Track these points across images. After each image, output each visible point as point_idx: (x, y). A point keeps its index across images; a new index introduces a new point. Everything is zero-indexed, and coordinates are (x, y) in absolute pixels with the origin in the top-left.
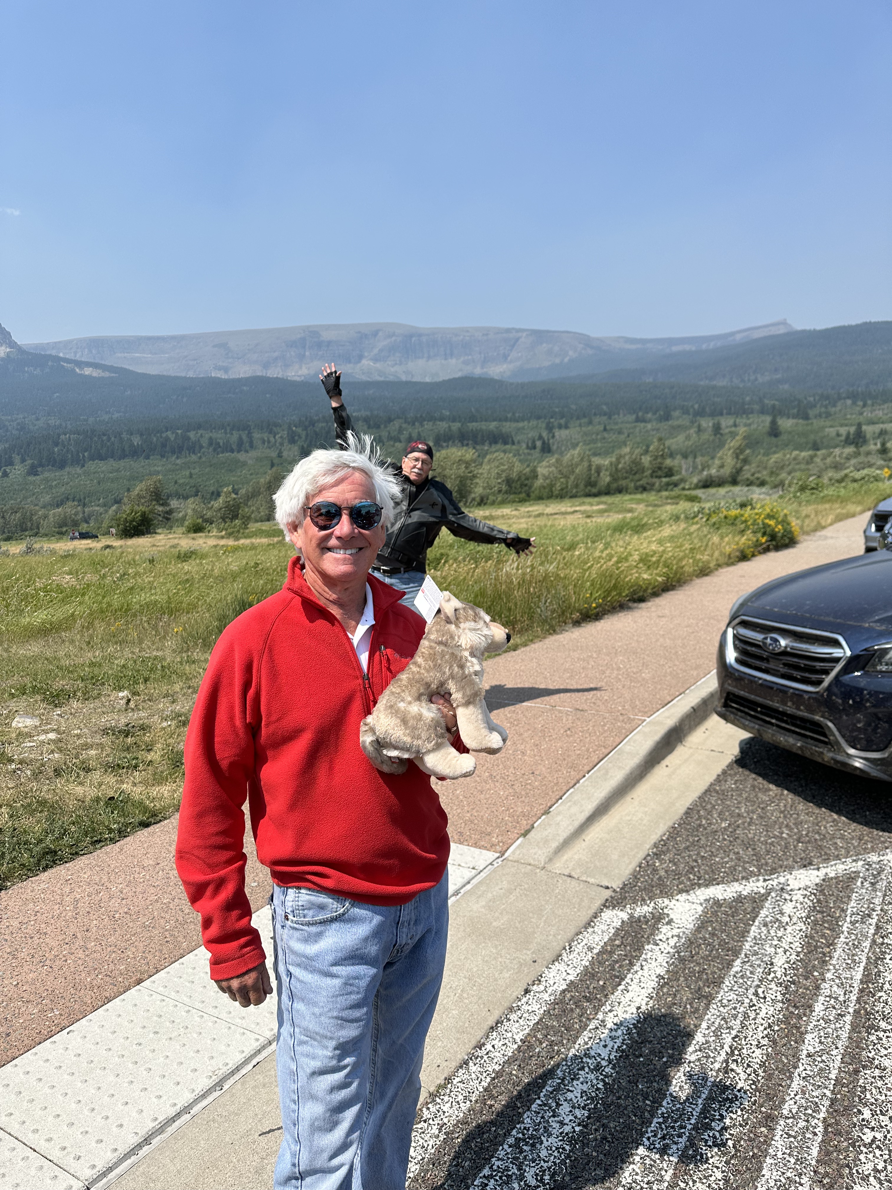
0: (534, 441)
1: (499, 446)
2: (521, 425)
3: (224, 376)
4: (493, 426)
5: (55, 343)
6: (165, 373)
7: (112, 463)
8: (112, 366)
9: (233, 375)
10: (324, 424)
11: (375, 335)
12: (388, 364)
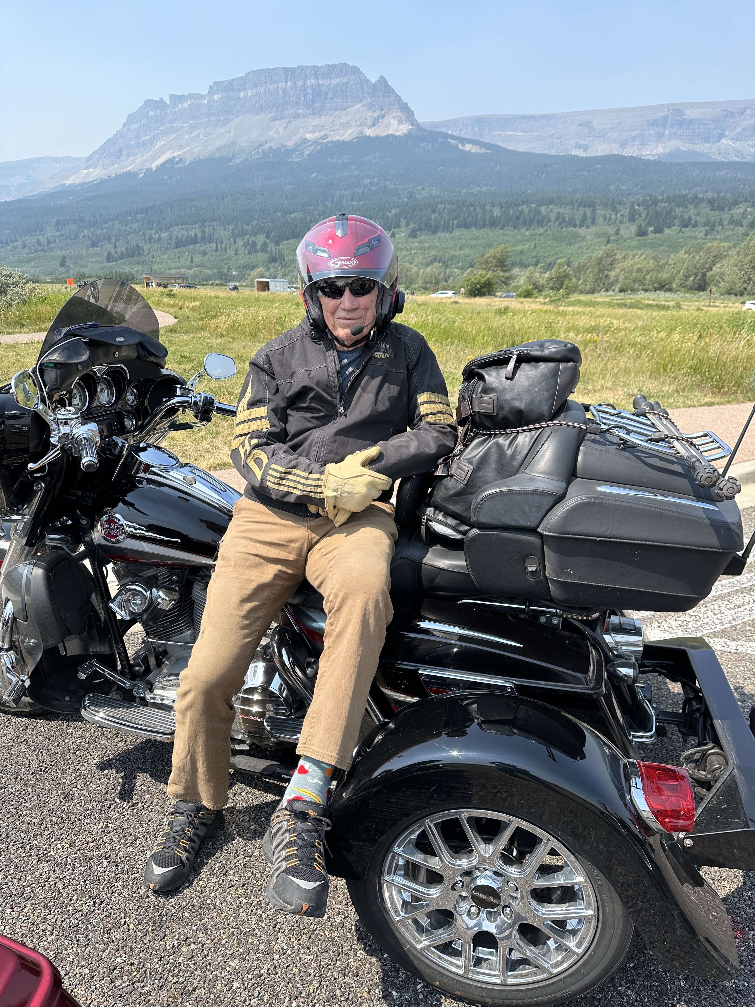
3: (582, 154)
5: (447, 121)
6: (531, 151)
7: (474, 231)
8: (488, 143)
9: (590, 154)
10: (666, 204)
11: (742, 113)
12: (749, 145)
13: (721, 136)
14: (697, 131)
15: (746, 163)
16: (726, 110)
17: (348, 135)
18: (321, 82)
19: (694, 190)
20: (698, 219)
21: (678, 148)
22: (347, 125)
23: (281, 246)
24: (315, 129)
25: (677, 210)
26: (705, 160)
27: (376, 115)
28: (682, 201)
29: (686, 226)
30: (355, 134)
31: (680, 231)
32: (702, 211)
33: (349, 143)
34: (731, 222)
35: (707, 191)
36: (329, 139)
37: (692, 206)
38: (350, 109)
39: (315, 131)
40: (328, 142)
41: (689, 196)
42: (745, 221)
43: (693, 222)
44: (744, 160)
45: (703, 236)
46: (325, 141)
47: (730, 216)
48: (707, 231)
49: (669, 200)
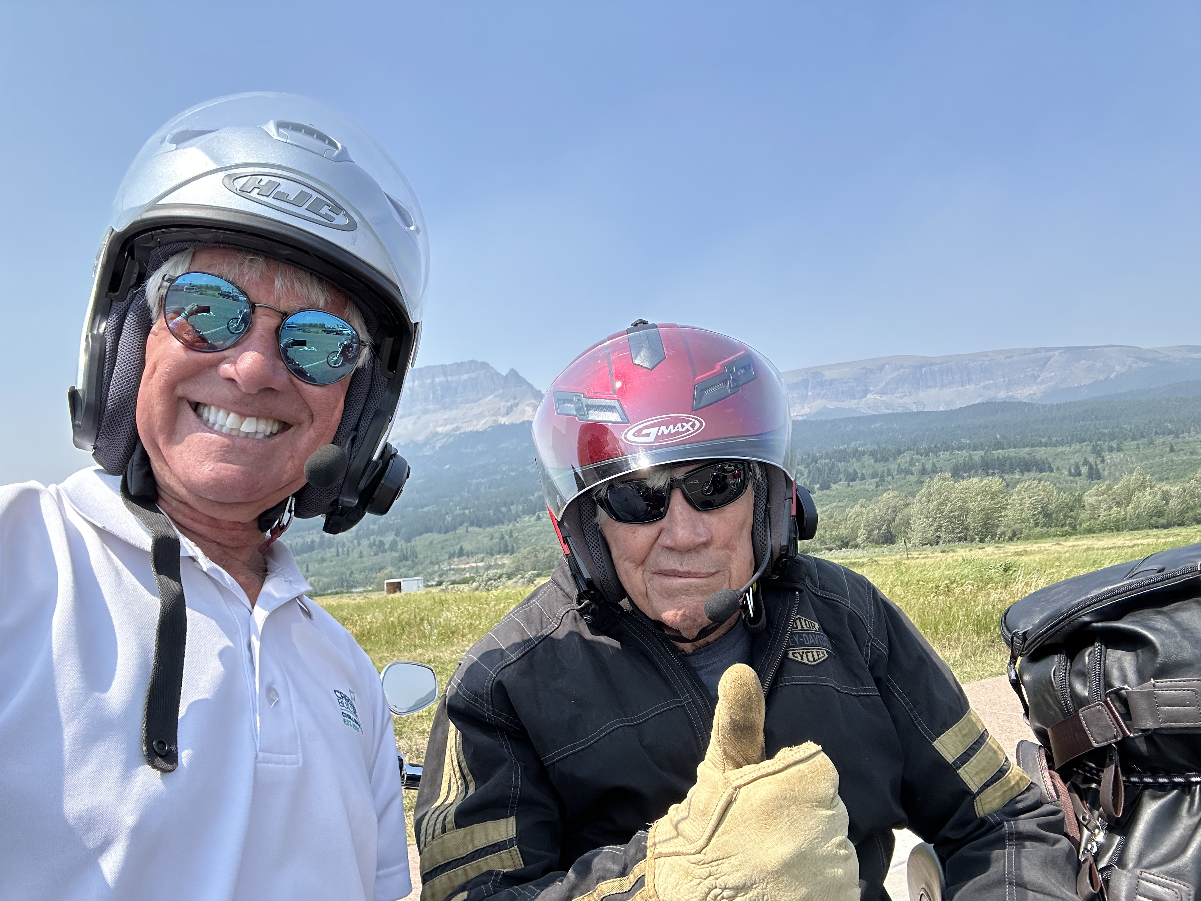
0: (1077, 467)
1: (1032, 474)
2: (1060, 449)
4: (1024, 452)
10: (827, 461)
11: (881, 368)
12: (896, 397)
13: (866, 392)
14: (840, 389)
15: (898, 414)
16: (864, 368)
17: (481, 425)
18: (450, 378)
19: (852, 445)
20: (864, 472)
21: (825, 407)
22: (480, 416)
23: (413, 543)
24: (446, 422)
25: (839, 465)
26: (858, 415)
27: (509, 404)
28: (843, 456)
29: (853, 480)
30: (490, 423)
31: (849, 485)
32: (866, 464)
33: (484, 432)
34: (900, 471)
35: (866, 444)
36: (462, 431)
37: (855, 459)
38: (481, 401)
39: (446, 425)
40: (461, 434)
41: (849, 450)
42: (914, 468)
43: (859, 475)
44: (896, 411)
45: (874, 488)
46: (458, 432)
47: (897, 466)
48: (877, 483)
49: (828, 456)
